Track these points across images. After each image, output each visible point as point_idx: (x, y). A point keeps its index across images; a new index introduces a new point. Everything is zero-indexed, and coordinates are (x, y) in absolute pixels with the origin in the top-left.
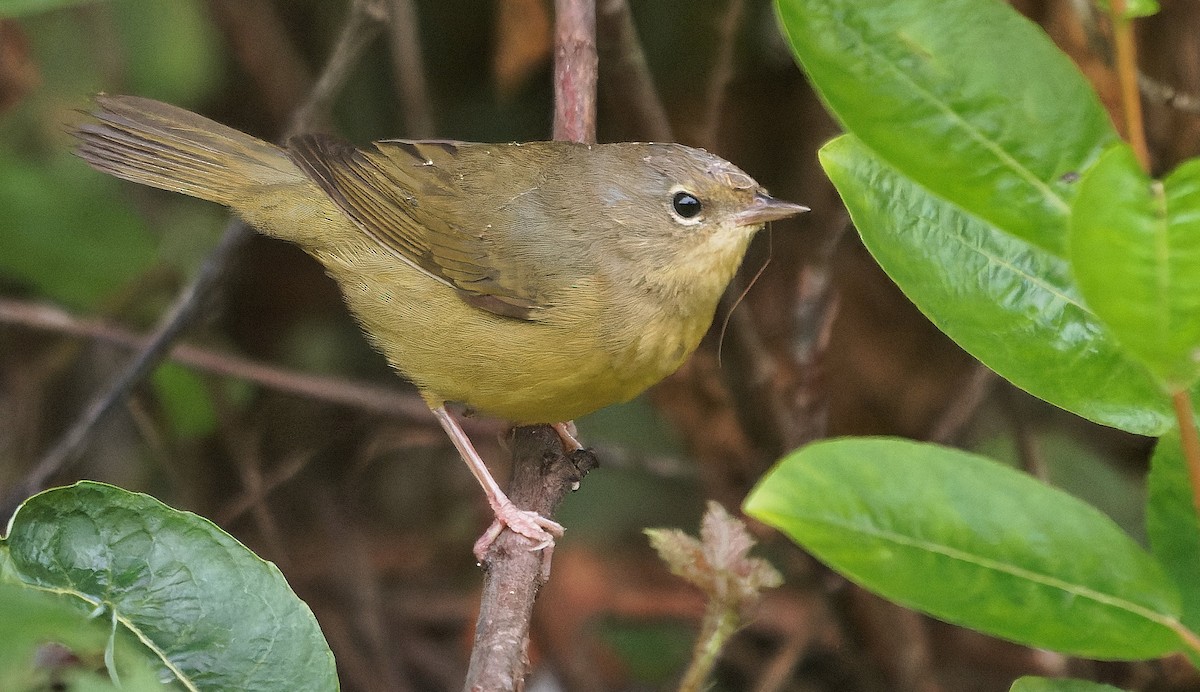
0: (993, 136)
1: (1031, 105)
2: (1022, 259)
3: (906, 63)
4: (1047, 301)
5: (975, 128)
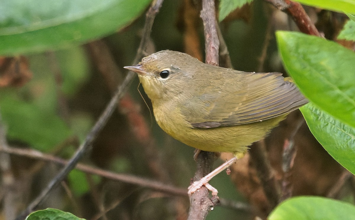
0: (352, 97)
5: (346, 94)
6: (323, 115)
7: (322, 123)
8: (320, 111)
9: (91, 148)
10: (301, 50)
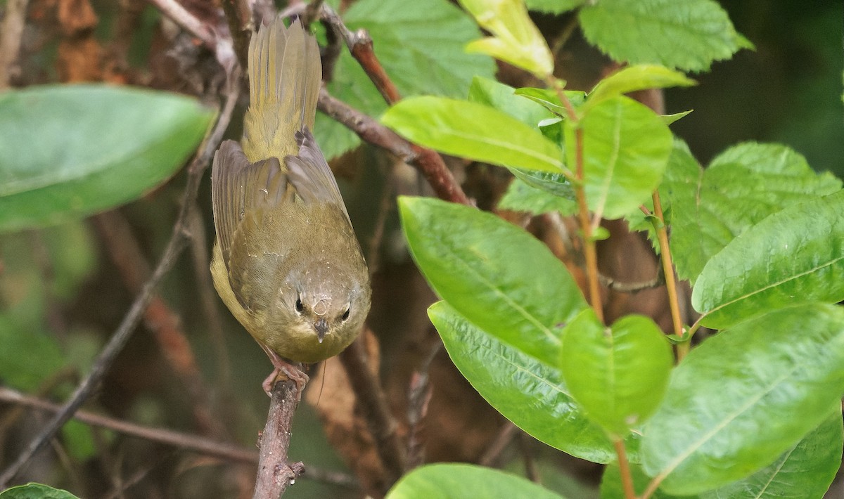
0: (519, 303)
1: (541, 286)
2: (535, 368)
3: (474, 263)
4: (548, 391)
5: (510, 299)
6: (472, 333)
7: (470, 346)
8: (466, 325)
9: (100, 385)
10: (437, 227)
